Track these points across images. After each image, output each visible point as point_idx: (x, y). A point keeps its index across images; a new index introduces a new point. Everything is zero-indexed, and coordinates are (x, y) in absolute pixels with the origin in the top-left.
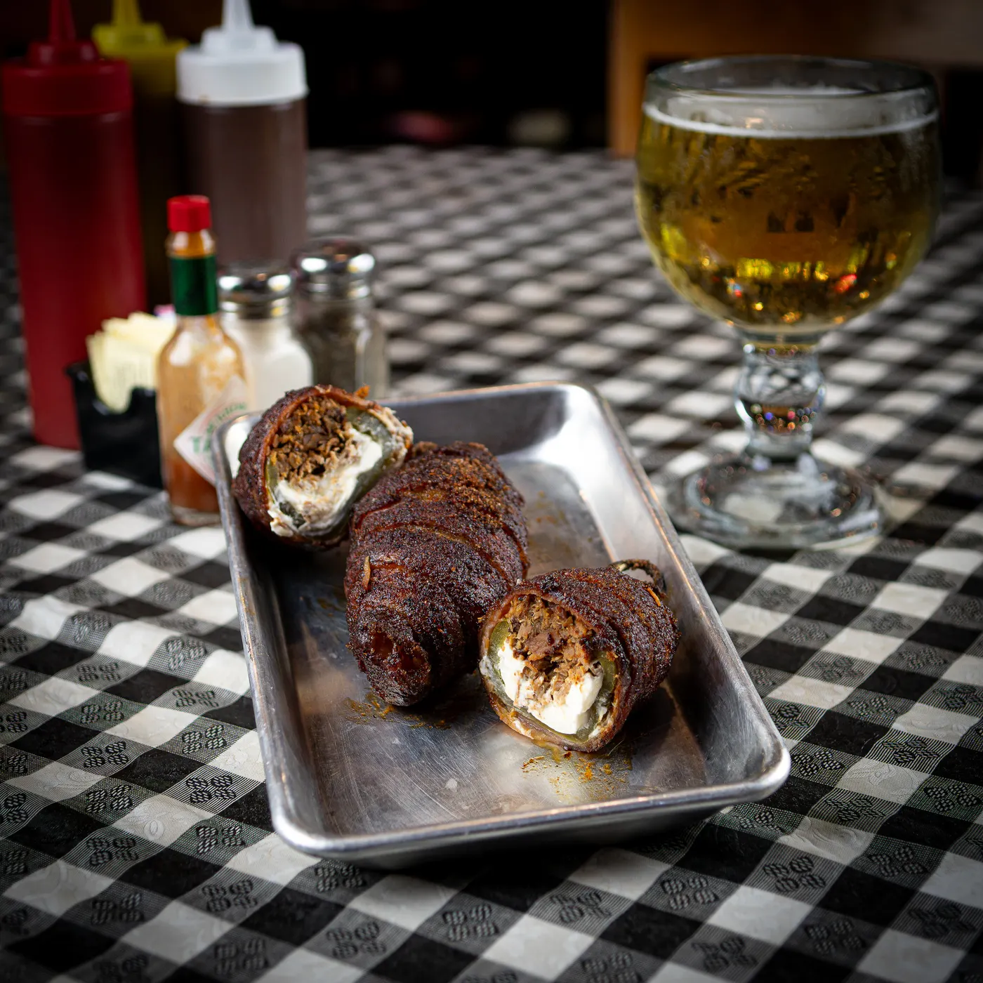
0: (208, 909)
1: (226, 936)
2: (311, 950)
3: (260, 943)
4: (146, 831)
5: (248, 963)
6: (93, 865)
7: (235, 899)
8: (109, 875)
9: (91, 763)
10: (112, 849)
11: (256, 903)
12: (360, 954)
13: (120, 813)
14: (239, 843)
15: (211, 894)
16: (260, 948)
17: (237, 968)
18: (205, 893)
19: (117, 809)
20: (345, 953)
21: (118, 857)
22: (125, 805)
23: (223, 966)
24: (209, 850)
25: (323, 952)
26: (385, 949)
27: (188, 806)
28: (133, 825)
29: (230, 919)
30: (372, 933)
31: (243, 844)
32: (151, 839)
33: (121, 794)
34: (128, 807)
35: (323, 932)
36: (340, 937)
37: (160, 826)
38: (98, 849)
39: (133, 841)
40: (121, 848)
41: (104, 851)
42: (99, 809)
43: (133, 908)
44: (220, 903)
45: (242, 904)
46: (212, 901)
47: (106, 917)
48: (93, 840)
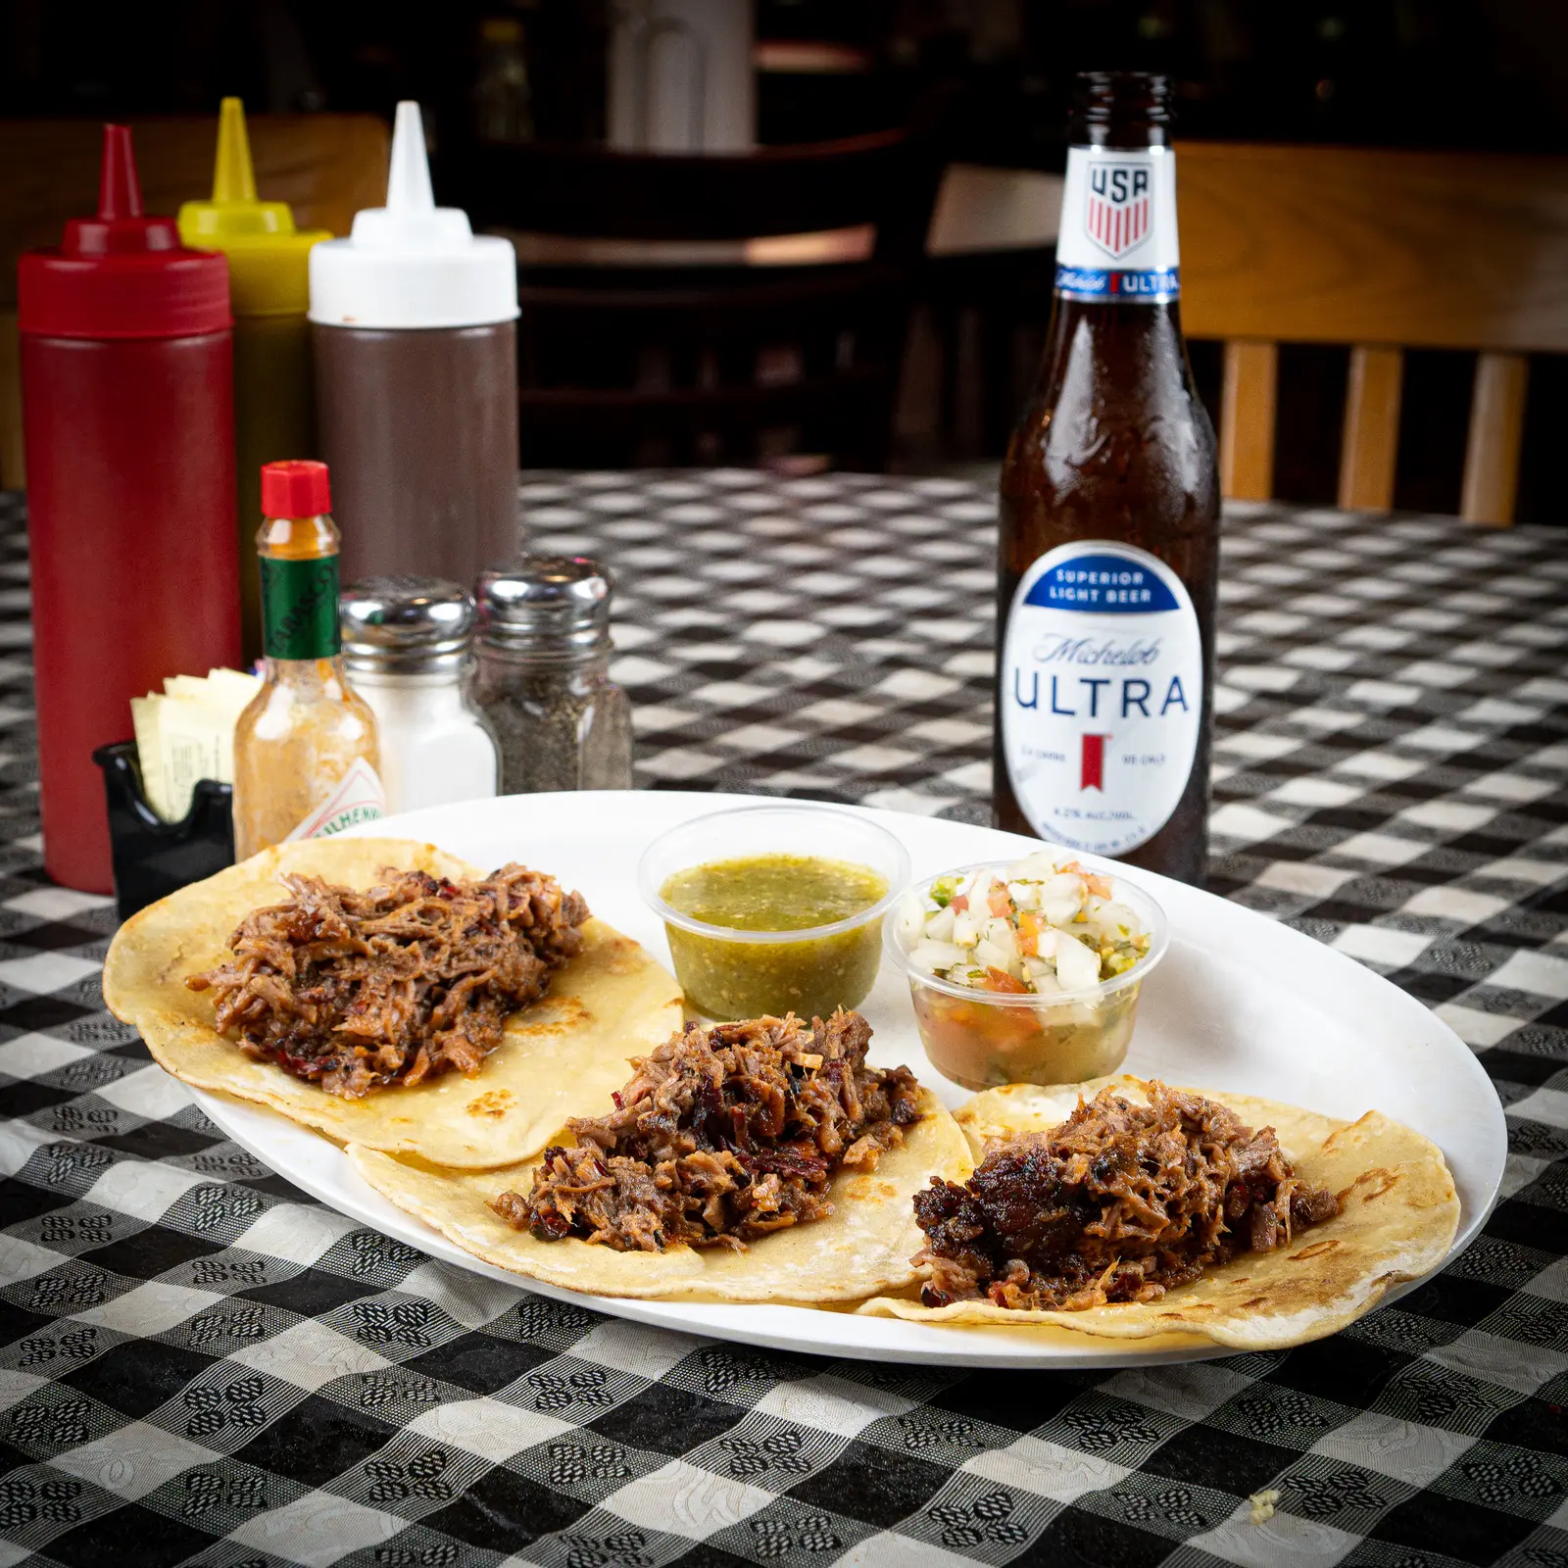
4: (104, 1474)
8: (24, 1544)
10: (38, 1501)
13: (62, 1447)
14: (256, 1502)
19: (60, 1441)
21: (45, 1516)
22: (74, 1435)
24: (203, 1511)
27: (182, 1441)
28: (84, 1464)
31: (264, 1505)
32: (110, 1486)
33: (71, 1418)
34: (79, 1440)
37: (129, 1471)
38: (14, 1501)
39: (78, 1487)
40: (54, 1499)
41: (24, 1505)
42: (29, 1437)
48: (8, 1485)
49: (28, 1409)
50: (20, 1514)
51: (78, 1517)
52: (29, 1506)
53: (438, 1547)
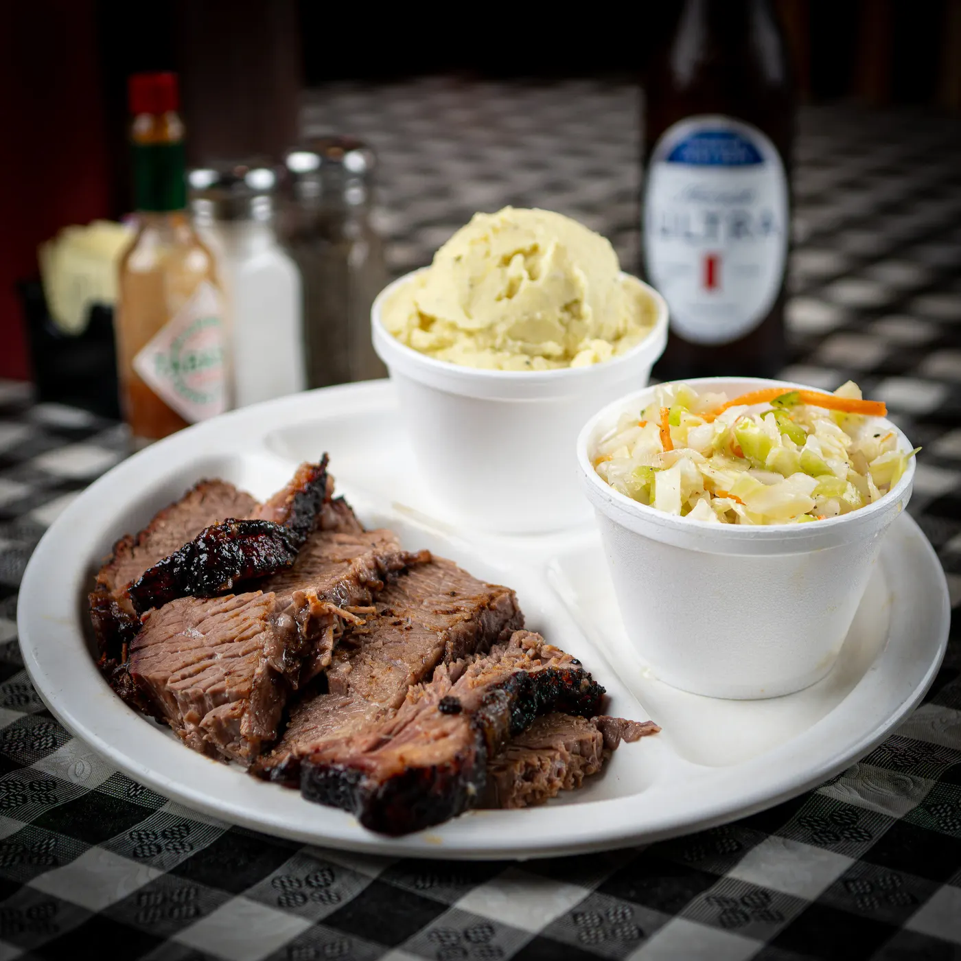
0: (135, 856)
1: (152, 883)
2: (251, 898)
3: (193, 891)
4: (70, 773)
5: (176, 912)
6: (2, 808)
7: (166, 845)
8: (21, 819)
10: (28, 792)
11: (192, 848)
12: (310, 904)
13: (41, 753)
15: (140, 839)
16: (192, 897)
17: (163, 916)
18: (132, 839)
19: (38, 749)
20: (292, 902)
21: (33, 801)
23: (146, 916)
25: (267, 902)
26: (339, 899)
28: (56, 766)
29: (160, 866)
30: (325, 880)
32: (75, 781)
33: (44, 733)
34: (51, 747)
35: (268, 879)
36: (287, 884)
37: (87, 768)
38: (11, 792)
39: (53, 783)
40: (39, 791)
41: (18, 795)
42: (17, 748)
43: (46, 852)
44: (150, 849)
45: (175, 849)
46: (141, 846)
47: (13, 860)
48: (6, 782)
49: (14, 730)
50: (16, 799)
52: (21, 795)
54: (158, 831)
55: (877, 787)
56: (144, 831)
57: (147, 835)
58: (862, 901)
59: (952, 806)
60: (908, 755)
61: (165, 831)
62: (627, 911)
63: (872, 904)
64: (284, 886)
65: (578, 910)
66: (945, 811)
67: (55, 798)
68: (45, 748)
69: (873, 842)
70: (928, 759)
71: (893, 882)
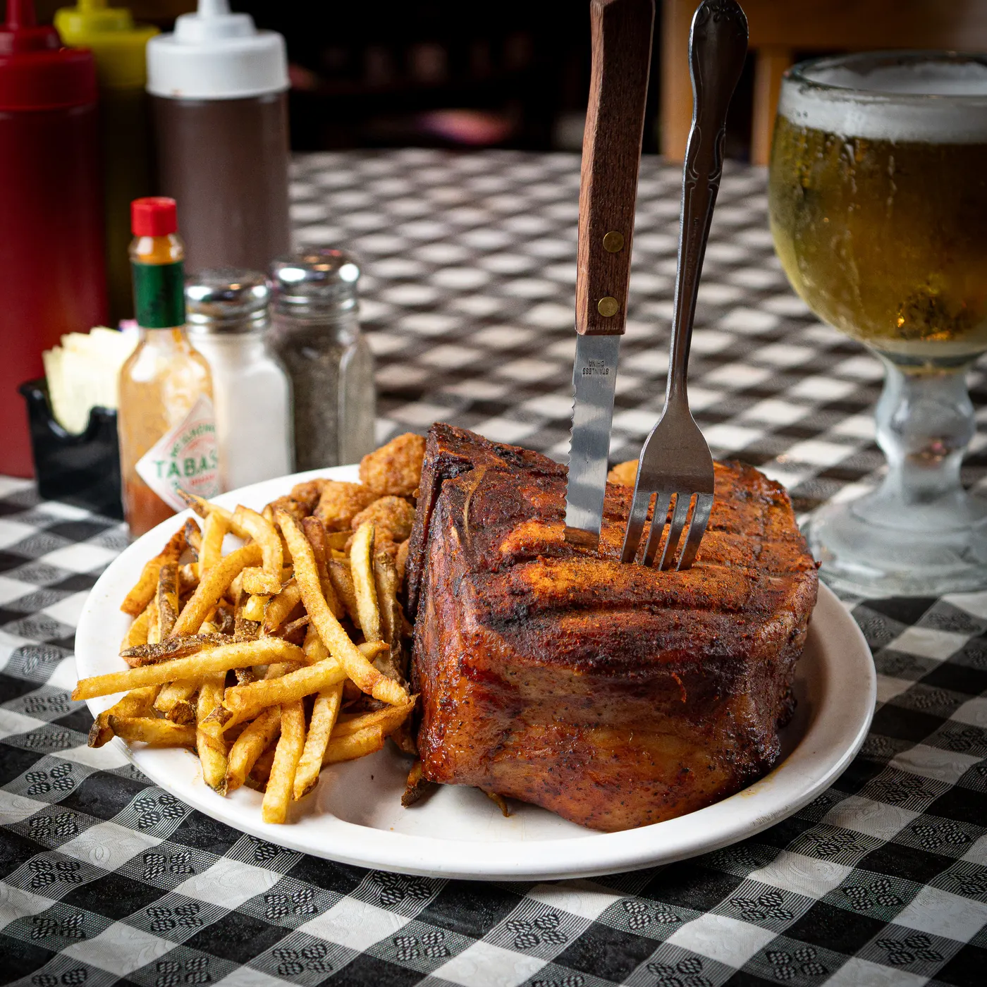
0: (152, 930)
1: (170, 954)
2: (255, 967)
3: (204, 960)
4: (92, 857)
5: (191, 979)
6: (34, 887)
7: (179, 920)
8: (51, 896)
9: (35, 790)
10: (55, 872)
11: (202, 924)
12: (306, 972)
13: (64, 839)
14: (188, 870)
15: (156, 915)
16: (203, 966)
18: (150, 915)
19: (61, 835)
20: (291, 971)
21: (61, 880)
22: (70, 831)
23: (165, 980)
24: (156, 876)
25: (268, 971)
26: (331, 968)
27: (136, 833)
28: (77, 849)
29: (174, 939)
30: (319, 953)
31: (192, 871)
32: (96, 864)
33: (66, 821)
34: (73, 833)
35: (270, 950)
36: (286, 955)
37: (106, 852)
38: (40, 872)
39: (77, 865)
40: (65, 870)
41: (47, 874)
42: (43, 834)
43: (75, 927)
44: (165, 923)
45: (187, 924)
46: (157, 921)
47: (46, 933)
48: (35, 863)
49: (39, 819)
50: (45, 878)
51: (81, 880)
53: (301, 891)
54: (172, 908)
55: (801, 872)
56: (159, 908)
57: (162, 912)
58: (781, 971)
59: (865, 889)
60: (831, 844)
61: (178, 908)
62: (578, 978)
63: (789, 973)
64: (283, 957)
65: (537, 979)
66: (859, 893)
67: (79, 877)
68: (68, 833)
69: (795, 920)
70: (849, 847)
71: (809, 955)
